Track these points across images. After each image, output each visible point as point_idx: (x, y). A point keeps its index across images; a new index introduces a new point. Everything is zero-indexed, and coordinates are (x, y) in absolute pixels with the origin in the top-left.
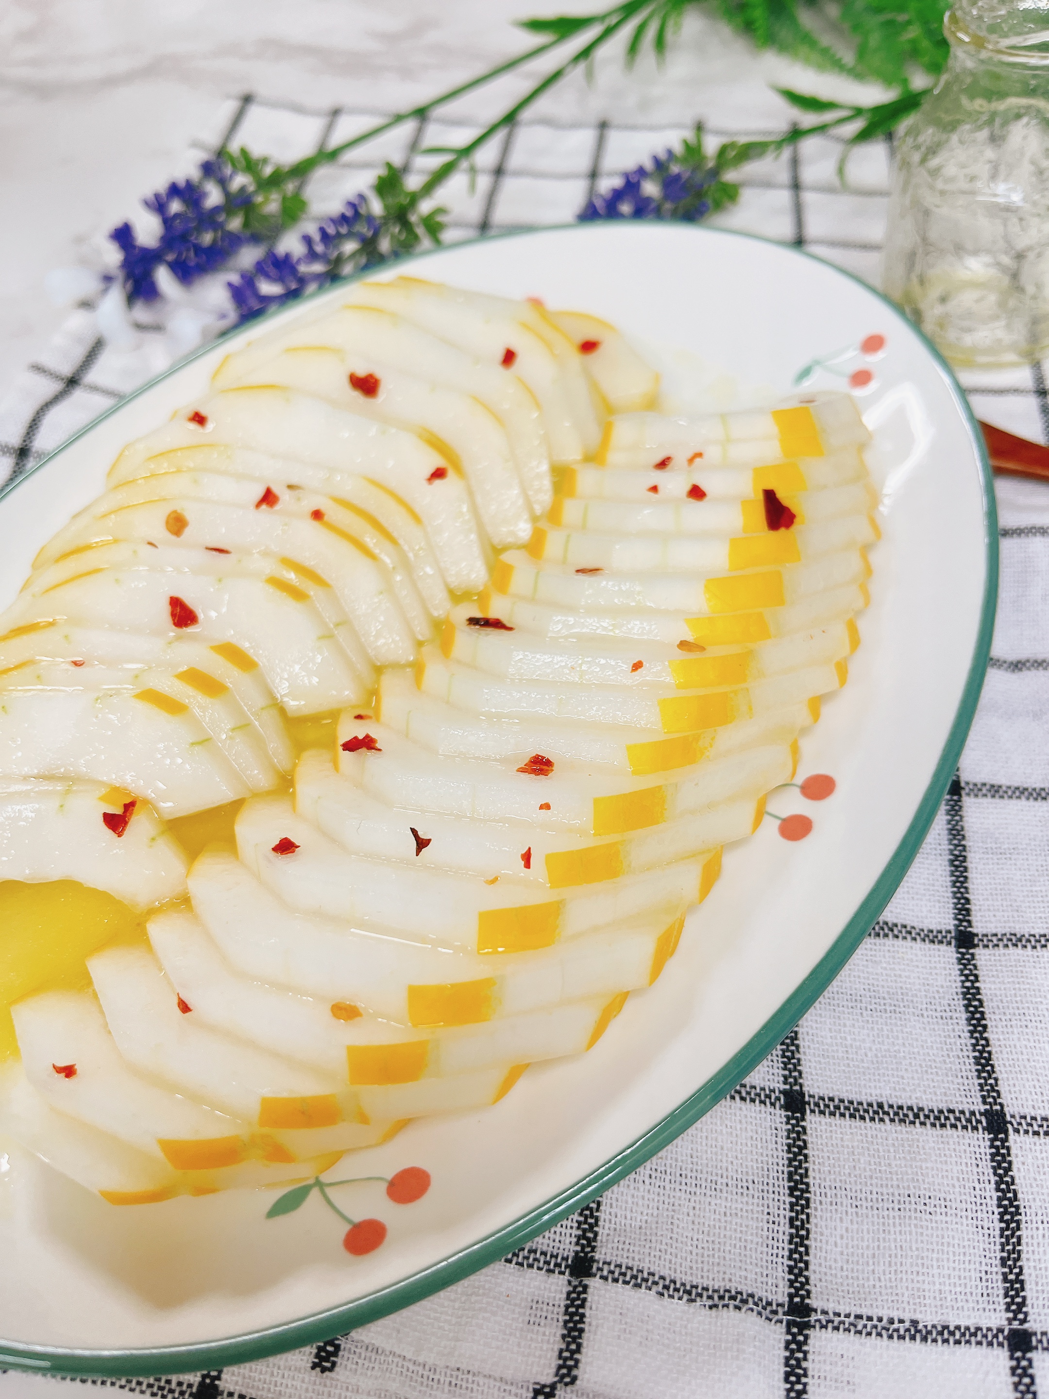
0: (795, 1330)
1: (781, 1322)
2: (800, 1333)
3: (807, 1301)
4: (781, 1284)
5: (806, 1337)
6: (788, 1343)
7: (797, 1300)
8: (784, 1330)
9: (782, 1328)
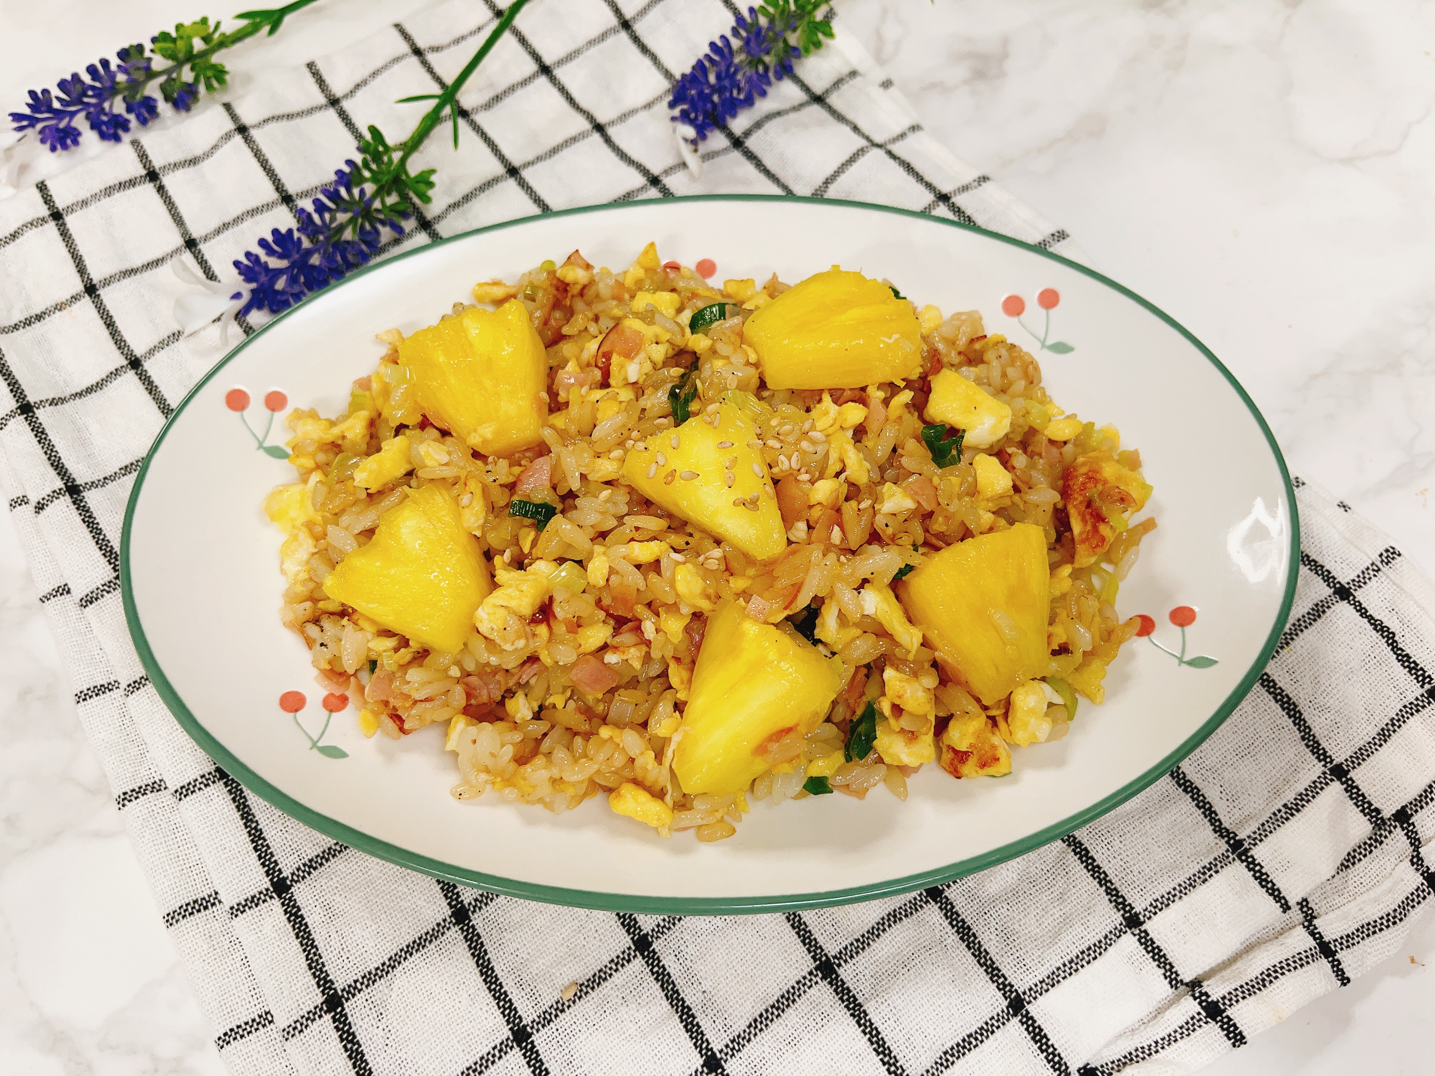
0: (1243, 858)
1: (1234, 859)
2: (1248, 857)
3: (1237, 838)
4: (1217, 841)
5: (1252, 857)
6: (1247, 867)
7: (1232, 842)
8: (1239, 862)
9: (1238, 862)
